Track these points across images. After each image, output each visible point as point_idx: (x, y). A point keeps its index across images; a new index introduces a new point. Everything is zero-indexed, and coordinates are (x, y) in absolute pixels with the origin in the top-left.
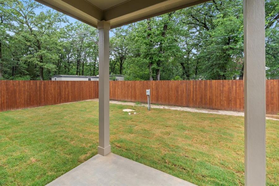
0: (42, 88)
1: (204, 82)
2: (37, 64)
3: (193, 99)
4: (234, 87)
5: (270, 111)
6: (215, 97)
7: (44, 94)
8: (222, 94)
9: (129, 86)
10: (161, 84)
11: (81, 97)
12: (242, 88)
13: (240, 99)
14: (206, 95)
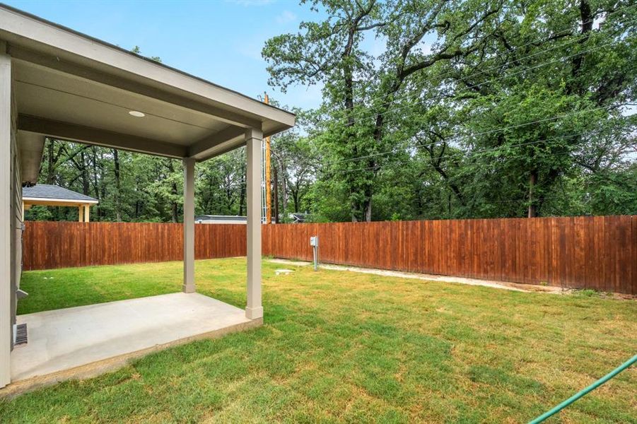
0: (166, 234)
1: (421, 225)
2: (167, 197)
3: (402, 256)
4: (469, 232)
5: (530, 278)
6: (437, 252)
7: (168, 244)
8: (449, 246)
9: (303, 232)
10: (353, 229)
11: (226, 251)
12: (482, 235)
13: (478, 256)
14: (423, 249)
